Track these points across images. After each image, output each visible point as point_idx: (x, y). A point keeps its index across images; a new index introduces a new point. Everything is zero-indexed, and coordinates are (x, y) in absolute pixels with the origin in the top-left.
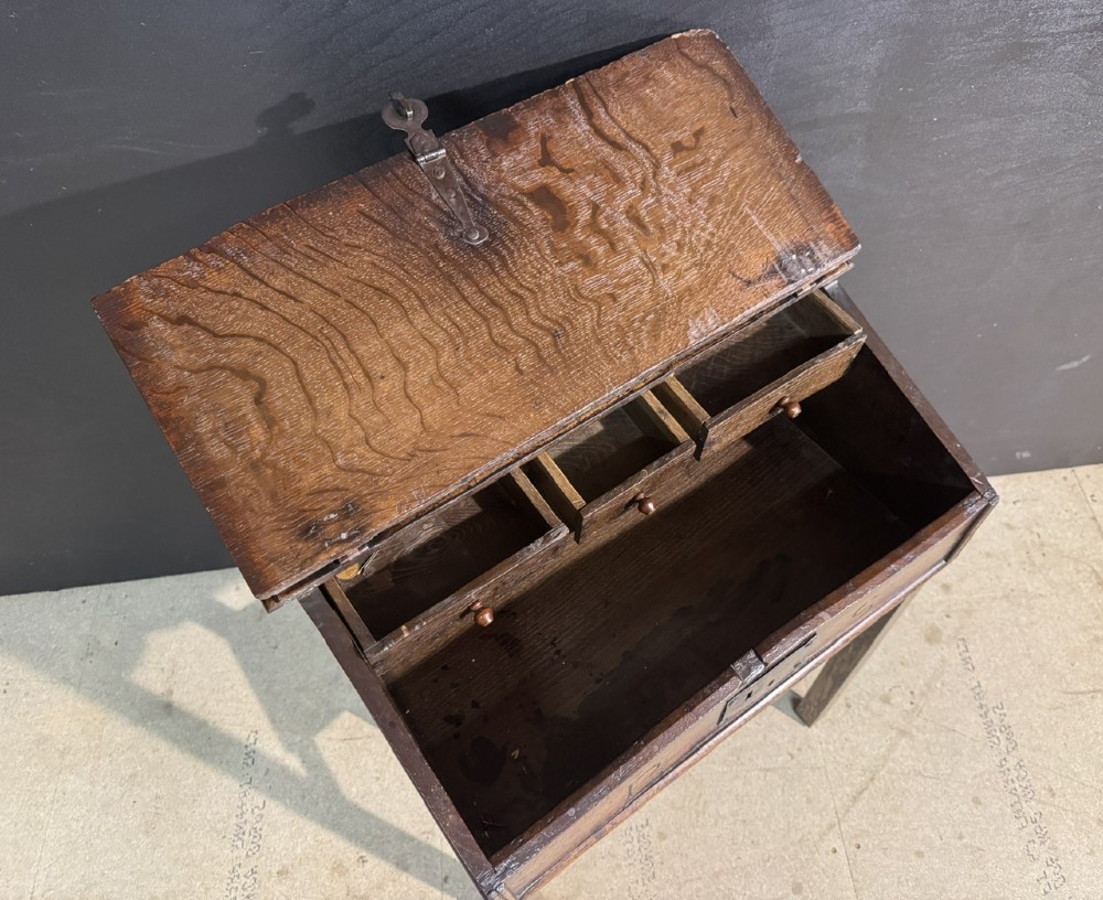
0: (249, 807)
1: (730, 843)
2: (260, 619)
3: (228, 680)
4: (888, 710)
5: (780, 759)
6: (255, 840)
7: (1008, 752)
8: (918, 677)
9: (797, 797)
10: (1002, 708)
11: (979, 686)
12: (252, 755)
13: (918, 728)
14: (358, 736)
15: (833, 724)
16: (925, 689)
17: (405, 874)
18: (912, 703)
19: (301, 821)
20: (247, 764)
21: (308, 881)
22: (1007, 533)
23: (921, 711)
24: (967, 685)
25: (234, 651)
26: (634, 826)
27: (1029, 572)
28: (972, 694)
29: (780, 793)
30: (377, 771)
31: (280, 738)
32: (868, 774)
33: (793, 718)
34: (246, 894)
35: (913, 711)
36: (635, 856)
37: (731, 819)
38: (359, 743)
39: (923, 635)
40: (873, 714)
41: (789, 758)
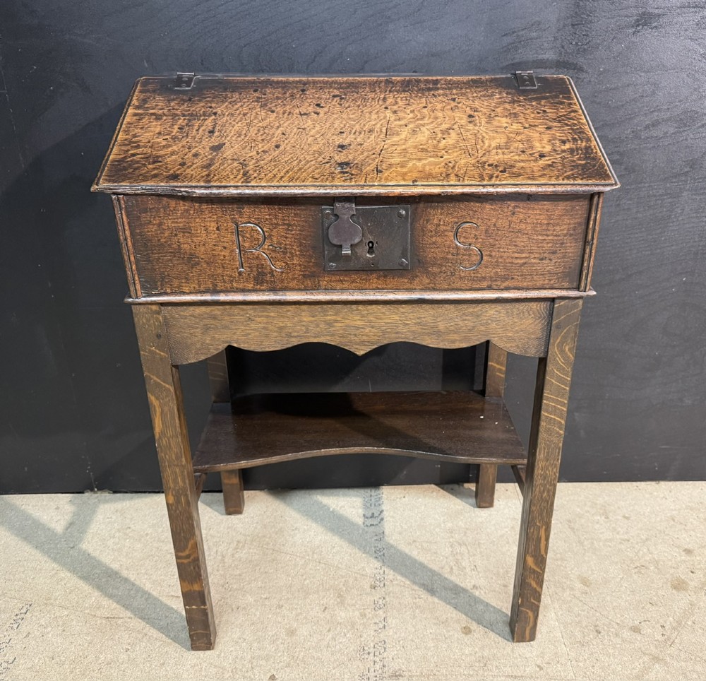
4: (639, 638)
8: (668, 615)
13: (671, 656)
15: (583, 645)
16: (675, 624)
18: (663, 635)
23: (673, 642)
35: (665, 642)
39: (669, 584)
40: (624, 641)
41: (538, 669)
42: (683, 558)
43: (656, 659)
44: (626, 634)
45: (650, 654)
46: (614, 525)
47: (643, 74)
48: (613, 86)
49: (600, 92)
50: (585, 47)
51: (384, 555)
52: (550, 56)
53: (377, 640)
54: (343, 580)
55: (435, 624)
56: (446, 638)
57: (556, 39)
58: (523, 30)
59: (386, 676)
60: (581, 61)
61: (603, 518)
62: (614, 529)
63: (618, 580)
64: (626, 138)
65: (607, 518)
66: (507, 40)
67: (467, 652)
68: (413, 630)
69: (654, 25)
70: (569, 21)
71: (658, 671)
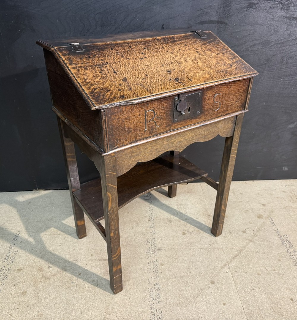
0: (12, 251)
1: (187, 268)
2: (29, 204)
3: (14, 218)
4: (245, 235)
5: (206, 246)
6: (12, 260)
7: (290, 247)
8: (255, 227)
9: (212, 256)
10: (287, 236)
11: (278, 230)
12: (16, 237)
13: (256, 240)
14: (56, 234)
15: (225, 237)
16: (258, 230)
17: (65, 272)
18: (254, 233)
19: (30, 255)
20: (15, 240)
21: (28, 272)
22: (283, 193)
23: (257, 235)
24: (273, 229)
25: (18, 211)
26: (152, 261)
27: (292, 202)
28: (275, 232)
29: (206, 255)
30: (60, 243)
31: (28, 234)
32: (238, 251)
33: (211, 235)
34: (4, 275)
35: (254, 235)
36: (151, 270)
37: (188, 261)
38: (55, 236)
39: (256, 216)
40: (240, 235)
41: (209, 246)
42: (262, 207)
43: (251, 241)
44: (241, 233)
45: (248, 240)
46: (237, 197)
47: (250, 26)
48: (239, 30)
49: (234, 33)
50: (228, 15)
51: (152, 209)
52: (215, 19)
53: (152, 238)
54: (138, 218)
55: (172, 232)
56: (176, 236)
57: (217, 12)
58: (205, 9)
59: (156, 249)
60: (226, 21)
61: (233, 194)
62: (237, 198)
63: (238, 215)
64: (243, 50)
65: (234, 194)
66: (199, 13)
67: (184, 241)
68: (165, 234)
69: (254, 7)
70: (223, 5)
71: (251, 245)
